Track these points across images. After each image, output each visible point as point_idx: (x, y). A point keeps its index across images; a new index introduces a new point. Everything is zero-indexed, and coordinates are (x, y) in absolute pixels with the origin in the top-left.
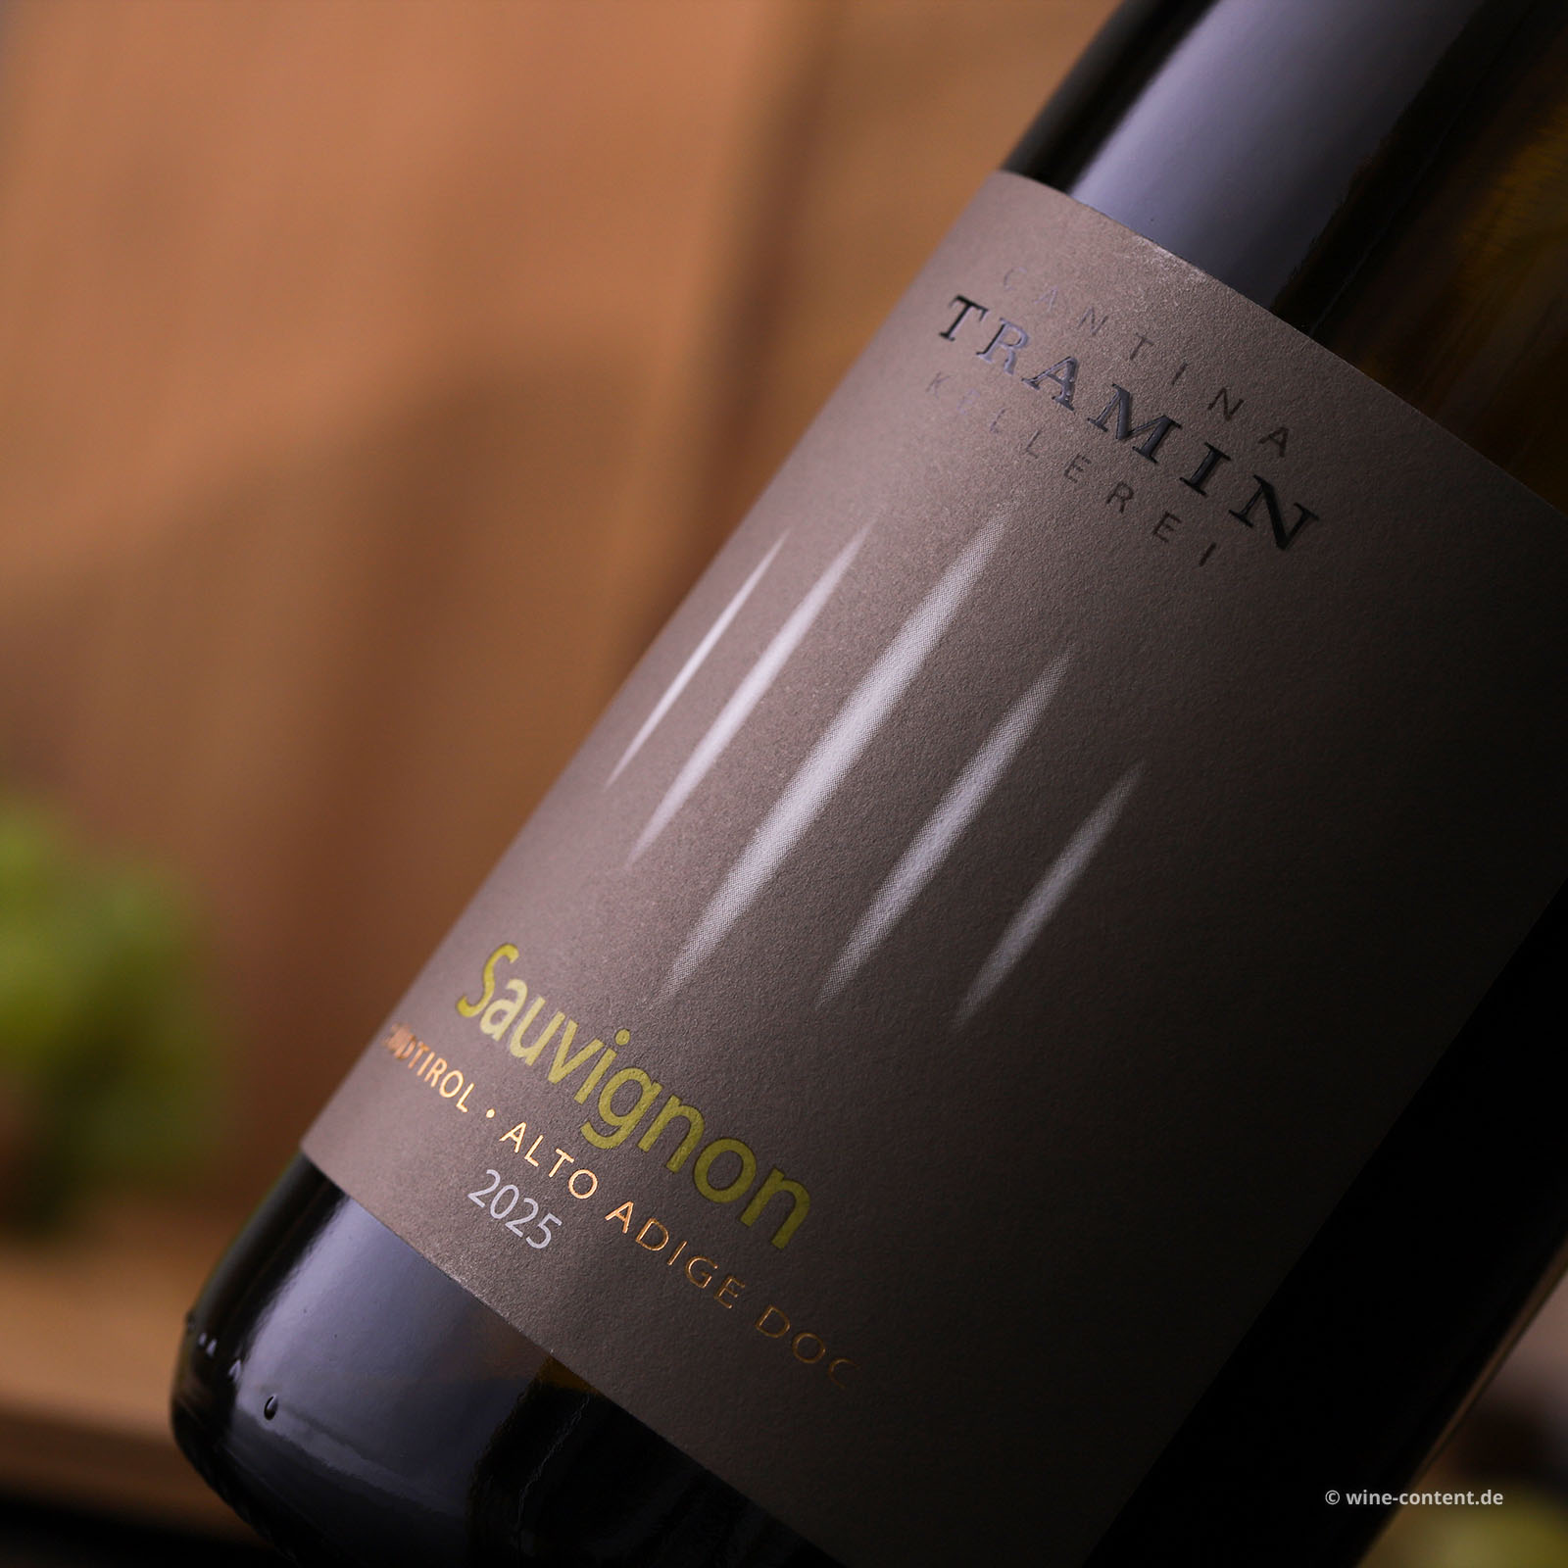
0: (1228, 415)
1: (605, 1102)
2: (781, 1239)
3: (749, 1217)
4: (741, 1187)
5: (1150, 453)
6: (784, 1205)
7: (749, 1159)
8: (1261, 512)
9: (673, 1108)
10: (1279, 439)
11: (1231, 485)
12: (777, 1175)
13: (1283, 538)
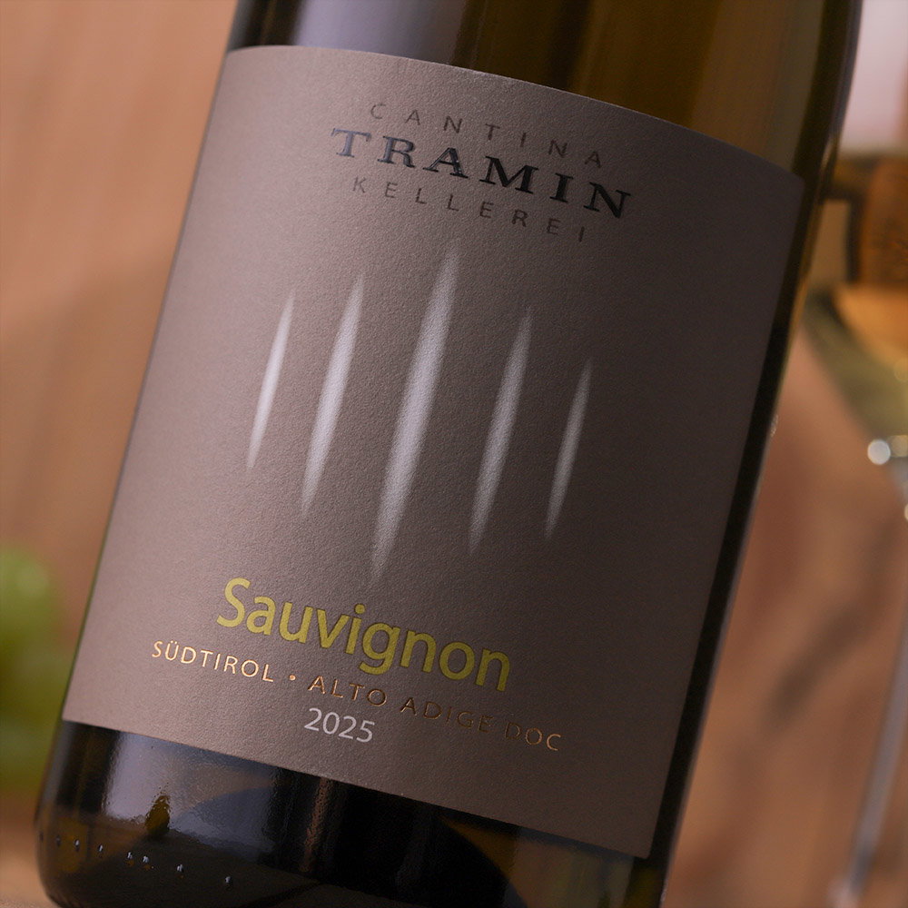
0: (562, 154)
1: (368, 649)
2: (502, 686)
3: (480, 681)
4: (470, 666)
5: (525, 188)
6: (496, 667)
7: (468, 650)
8: (600, 202)
9: (412, 638)
10: (595, 159)
11: (579, 192)
12: (486, 652)
13: (617, 211)
